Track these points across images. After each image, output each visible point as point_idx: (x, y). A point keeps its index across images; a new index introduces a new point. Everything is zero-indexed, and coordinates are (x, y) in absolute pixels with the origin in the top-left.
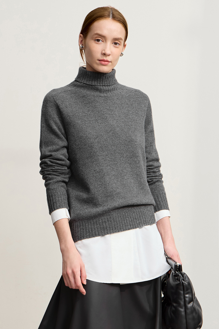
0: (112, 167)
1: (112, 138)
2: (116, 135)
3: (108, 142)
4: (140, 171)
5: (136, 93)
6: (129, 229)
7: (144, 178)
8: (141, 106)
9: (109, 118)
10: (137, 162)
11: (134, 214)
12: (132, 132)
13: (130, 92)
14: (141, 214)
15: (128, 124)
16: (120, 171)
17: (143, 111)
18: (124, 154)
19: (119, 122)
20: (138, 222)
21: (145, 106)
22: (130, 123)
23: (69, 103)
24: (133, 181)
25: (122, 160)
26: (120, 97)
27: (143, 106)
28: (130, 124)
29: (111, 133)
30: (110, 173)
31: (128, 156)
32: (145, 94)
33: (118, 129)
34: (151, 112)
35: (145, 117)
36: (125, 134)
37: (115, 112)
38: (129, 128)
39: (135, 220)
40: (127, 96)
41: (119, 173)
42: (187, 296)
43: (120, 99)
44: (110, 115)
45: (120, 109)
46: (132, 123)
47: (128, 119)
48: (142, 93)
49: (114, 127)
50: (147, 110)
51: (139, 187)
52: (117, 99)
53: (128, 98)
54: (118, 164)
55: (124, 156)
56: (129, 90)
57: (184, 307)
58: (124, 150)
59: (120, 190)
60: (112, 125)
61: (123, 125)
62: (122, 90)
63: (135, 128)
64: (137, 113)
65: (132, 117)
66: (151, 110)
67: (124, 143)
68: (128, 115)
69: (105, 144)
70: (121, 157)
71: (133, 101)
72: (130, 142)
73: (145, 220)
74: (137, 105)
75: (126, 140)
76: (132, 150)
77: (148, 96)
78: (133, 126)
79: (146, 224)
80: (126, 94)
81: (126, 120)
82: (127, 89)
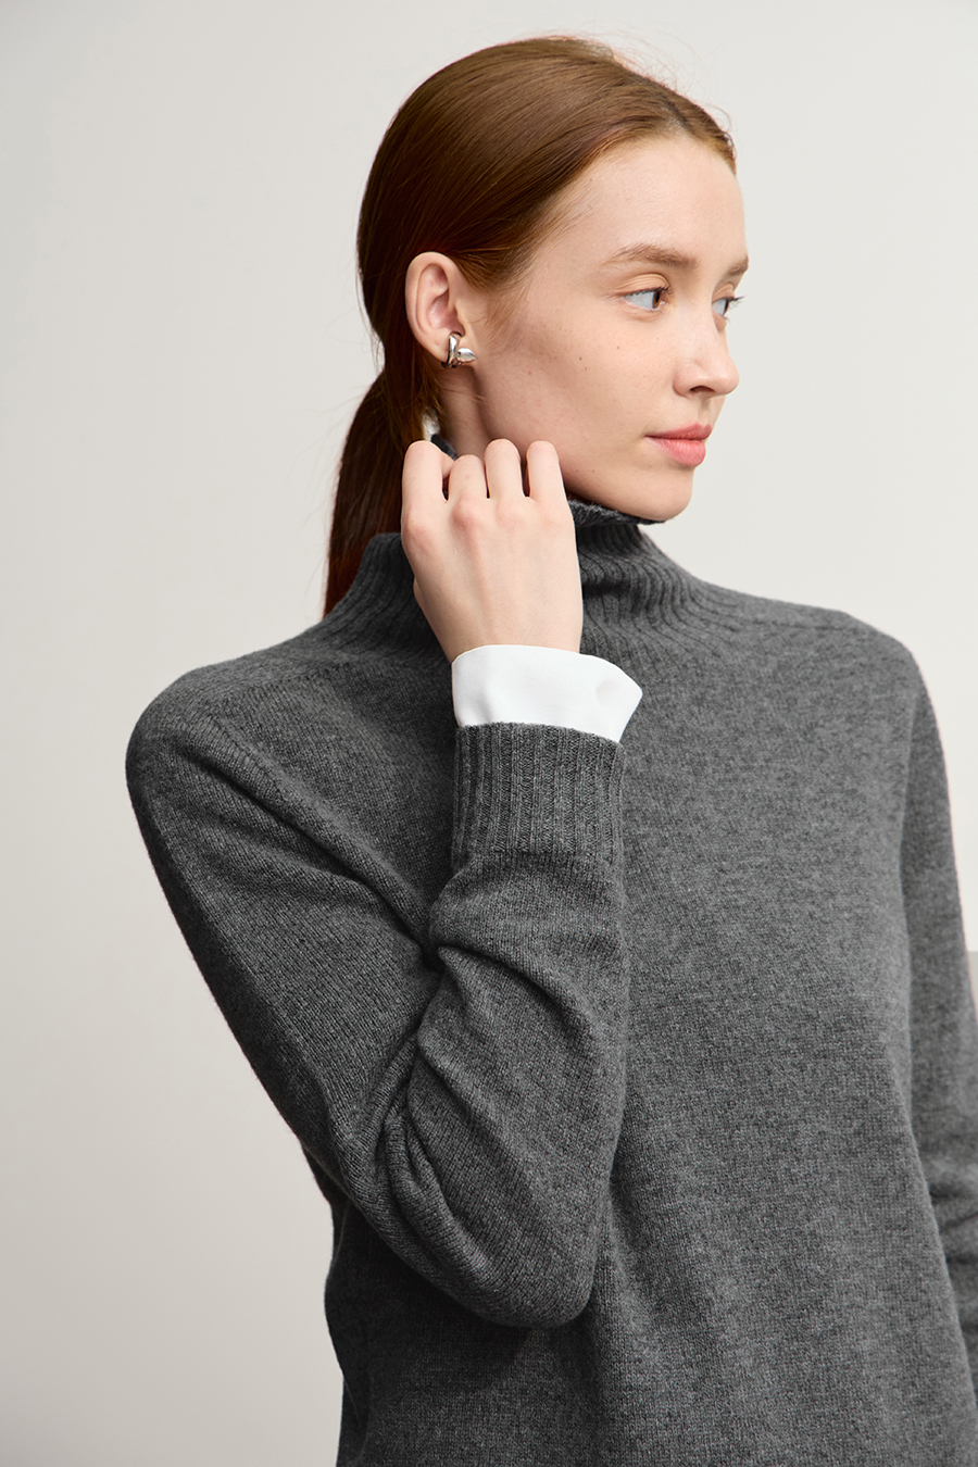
0: (717, 1238)
1: (698, 1002)
3: (674, 1035)
4: (909, 1257)
5: (832, 638)
7: (937, 1314)
8: (874, 731)
9: (660, 850)
10: (893, 1186)
12: (841, 945)
13: (787, 644)
15: (805, 884)
16: (772, 1271)
17: (888, 774)
18: (801, 1126)
19: (737, 875)
21: (898, 735)
22: (816, 875)
23: (343, 755)
24: (868, 1341)
25: (781, 1176)
26: (719, 690)
28: (815, 887)
29: (689, 965)
30: (710, 1294)
31: (827, 1146)
32: (893, 642)
33: (734, 931)
34: (942, 770)
35: (901, 816)
36: (797, 965)
37: (698, 805)
40: (768, 670)
41: (766, 1293)
43: (719, 699)
44: (657, 823)
45: (730, 776)
46: (830, 872)
47: (798, 848)
48: (874, 633)
49: (706, 916)
50: (914, 756)
51: (905, 1392)
52: (699, 701)
53: (779, 687)
54: (755, 1216)
55: (799, 1141)
56: (773, 629)
58: (801, 1094)
59: (775, 1440)
60: (685, 907)
61: (768, 893)
62: (728, 633)
63: (859, 911)
64: (854, 791)
65: (826, 824)
66: (937, 756)
67: (795, 1039)
69: (651, 1055)
70: (775, 1158)
71: (816, 702)
72: (842, 1030)
74: (849, 731)
75: (809, 1017)
76: (858, 1093)
77: (910, 656)
78: (842, 901)
80: (758, 664)
81: (783, 852)
82: (760, 617)
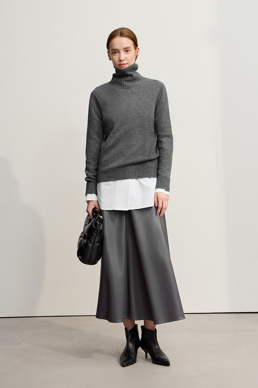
2: (129, 113)
6: (125, 179)
11: (131, 169)
14: (136, 170)
20: (133, 175)
27: (155, 92)
38: (140, 107)
39: (131, 174)
42: (97, 238)
57: (92, 244)
68: (141, 99)
73: (139, 174)
79: (139, 177)
